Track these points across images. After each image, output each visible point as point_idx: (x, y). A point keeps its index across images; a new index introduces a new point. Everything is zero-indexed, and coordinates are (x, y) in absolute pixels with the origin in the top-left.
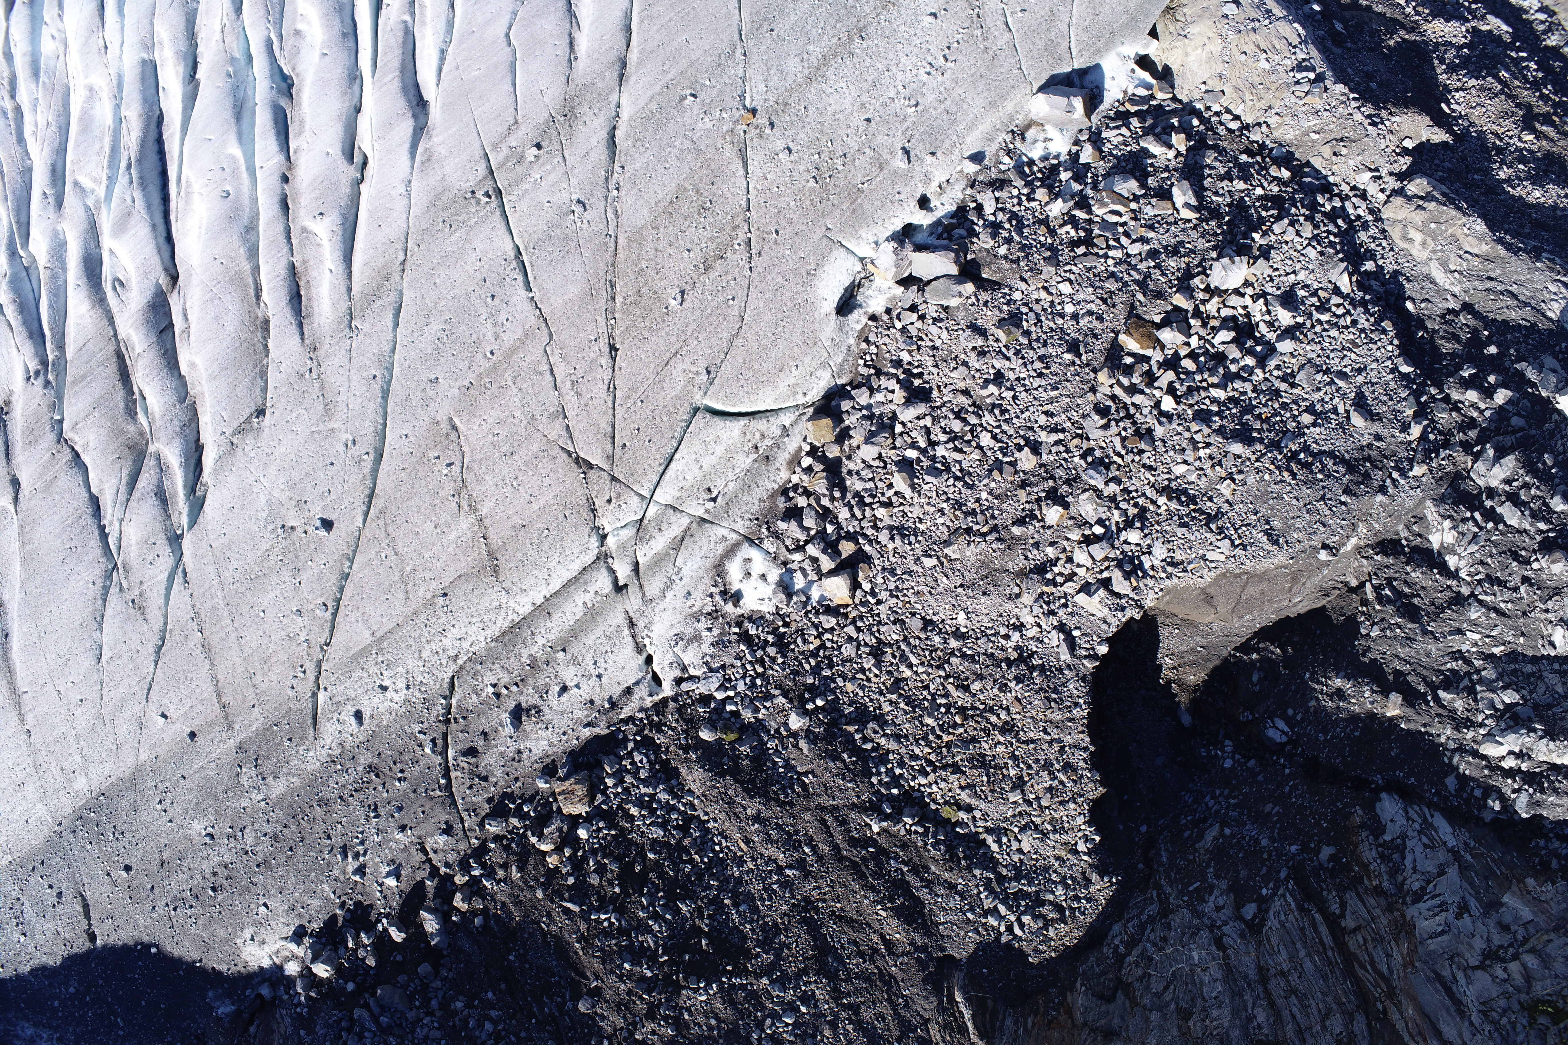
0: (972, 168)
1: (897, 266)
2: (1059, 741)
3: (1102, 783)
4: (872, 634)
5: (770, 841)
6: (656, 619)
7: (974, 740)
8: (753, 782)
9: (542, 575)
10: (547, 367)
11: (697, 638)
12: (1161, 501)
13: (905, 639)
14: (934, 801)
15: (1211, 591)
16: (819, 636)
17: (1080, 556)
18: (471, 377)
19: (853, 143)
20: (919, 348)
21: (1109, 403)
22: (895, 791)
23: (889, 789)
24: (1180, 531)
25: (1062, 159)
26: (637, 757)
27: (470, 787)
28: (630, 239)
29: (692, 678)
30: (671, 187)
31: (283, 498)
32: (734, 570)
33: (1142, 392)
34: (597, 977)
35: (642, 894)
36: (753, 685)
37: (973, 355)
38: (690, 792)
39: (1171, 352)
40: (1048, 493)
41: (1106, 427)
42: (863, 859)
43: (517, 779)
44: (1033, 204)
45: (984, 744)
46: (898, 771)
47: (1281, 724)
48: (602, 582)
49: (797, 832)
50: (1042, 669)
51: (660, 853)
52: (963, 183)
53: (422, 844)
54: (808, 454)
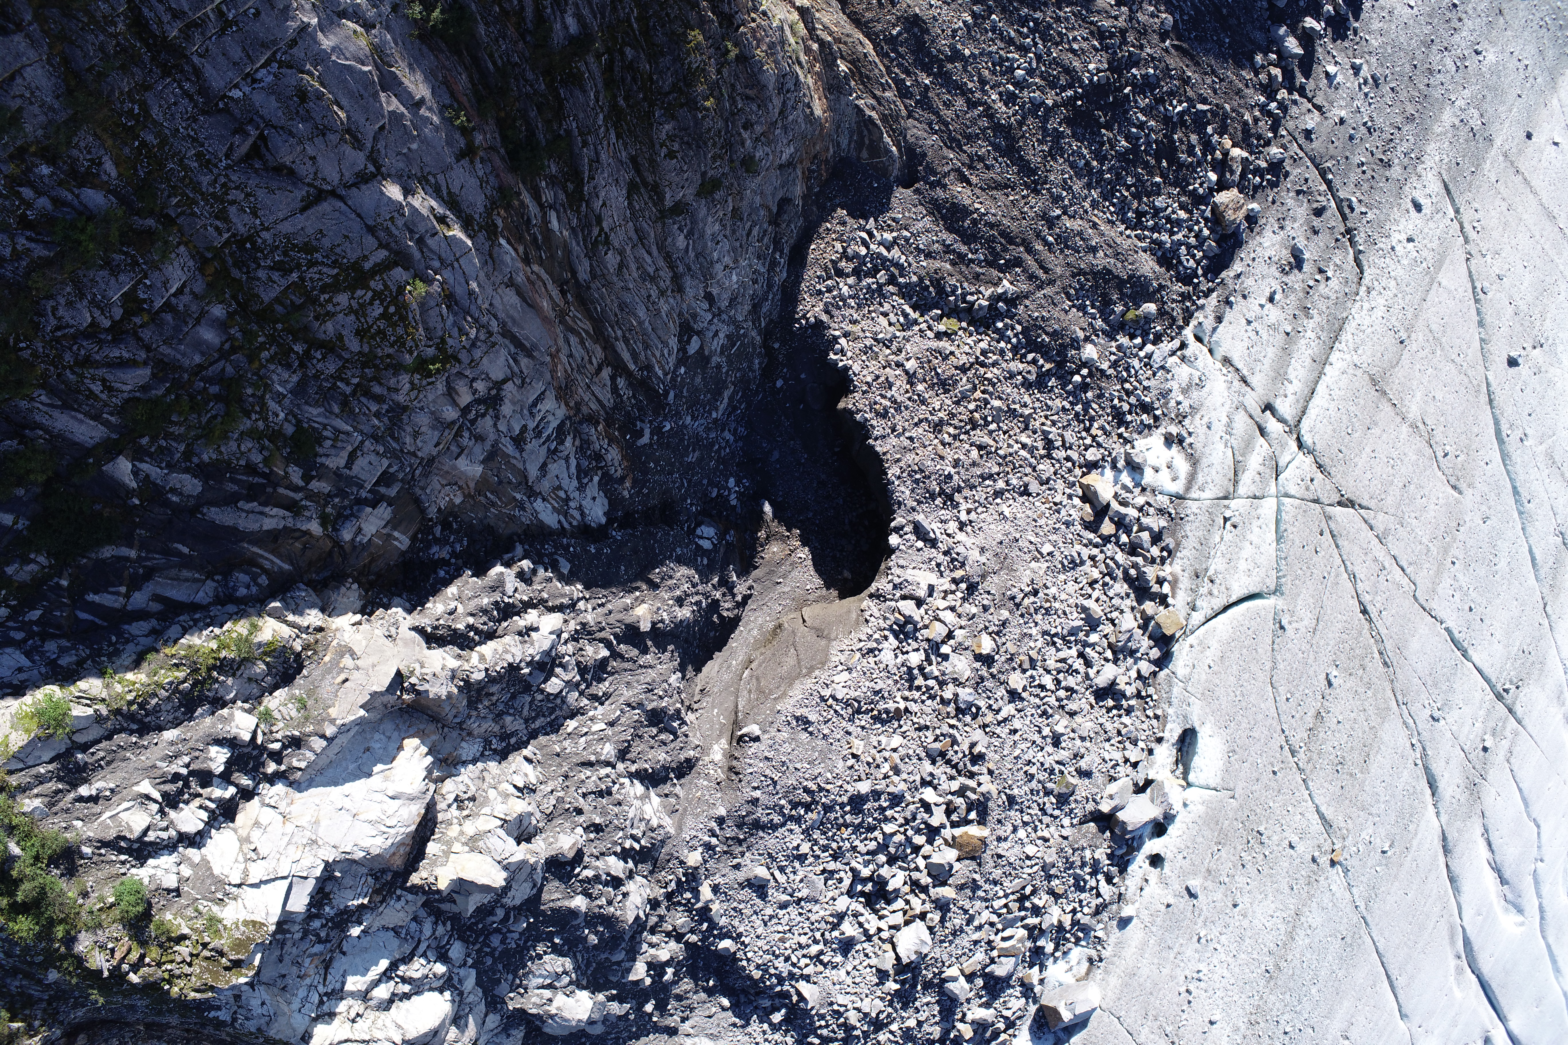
0: (1127, 911)
1: (1165, 795)
2: (898, 436)
3: (851, 413)
4: (1058, 461)
5: (1080, 234)
6: (1226, 394)
7: (957, 403)
8: (1106, 282)
9: (1336, 393)
10: (1408, 571)
11: (1185, 391)
12: (902, 705)
13: (1034, 470)
14: (965, 330)
15: (823, 642)
16: (1094, 438)
17: (949, 617)
18: (1460, 536)
19: (1241, 880)
20: (1119, 733)
21: (975, 769)
22: (1000, 325)
23: (1006, 325)
24: (880, 685)
25: (1051, 959)
26: (1192, 264)
27: (1306, 180)
28: (1388, 709)
29: (1173, 353)
30: (1374, 768)
31: (1552, 370)
32: (1182, 466)
33: (952, 794)
34: (1166, 50)
35: (1156, 141)
36: (1127, 369)
37: (1082, 750)
38: (1145, 251)
39: (936, 843)
40: (993, 661)
41: (973, 745)
42: (1005, 250)
43: (1274, 202)
44: (1070, 908)
45: (949, 402)
46: (1002, 344)
47: (706, 544)
48: (1285, 407)
49: (1062, 251)
50: (933, 497)
51: (1152, 184)
52: (1129, 895)
53: (1323, 113)
54: (1166, 596)
